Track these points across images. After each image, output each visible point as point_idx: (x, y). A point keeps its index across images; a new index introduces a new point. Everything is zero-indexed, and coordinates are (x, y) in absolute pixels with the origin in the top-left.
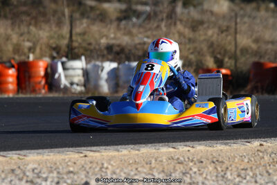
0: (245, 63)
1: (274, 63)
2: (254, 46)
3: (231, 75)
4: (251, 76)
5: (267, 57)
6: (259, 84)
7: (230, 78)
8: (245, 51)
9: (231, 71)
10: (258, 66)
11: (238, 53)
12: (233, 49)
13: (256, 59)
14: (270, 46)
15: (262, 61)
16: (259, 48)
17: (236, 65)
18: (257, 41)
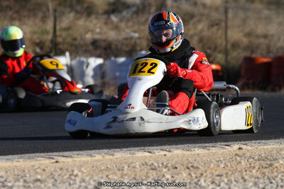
0: (237, 57)
1: (265, 57)
2: (245, 40)
3: (222, 70)
4: (243, 71)
5: (259, 52)
6: (251, 81)
7: (220, 74)
8: (235, 45)
9: (222, 66)
10: (249, 60)
11: (229, 46)
12: (224, 43)
13: (247, 54)
14: (262, 40)
15: (254, 56)
16: (250, 42)
17: (226, 60)
18: (249, 35)
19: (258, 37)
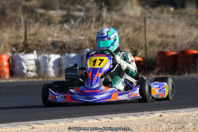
0: (153, 51)
1: (173, 52)
2: (159, 40)
3: (143, 61)
4: (158, 62)
5: (169, 47)
6: (164, 69)
7: (142, 64)
8: (152, 43)
9: (143, 58)
10: (162, 54)
11: (147, 45)
12: (144, 42)
13: (161, 49)
14: (170, 40)
15: (165, 50)
16: (162, 41)
17: (146, 54)
18: (161, 36)
19: (167, 37)
